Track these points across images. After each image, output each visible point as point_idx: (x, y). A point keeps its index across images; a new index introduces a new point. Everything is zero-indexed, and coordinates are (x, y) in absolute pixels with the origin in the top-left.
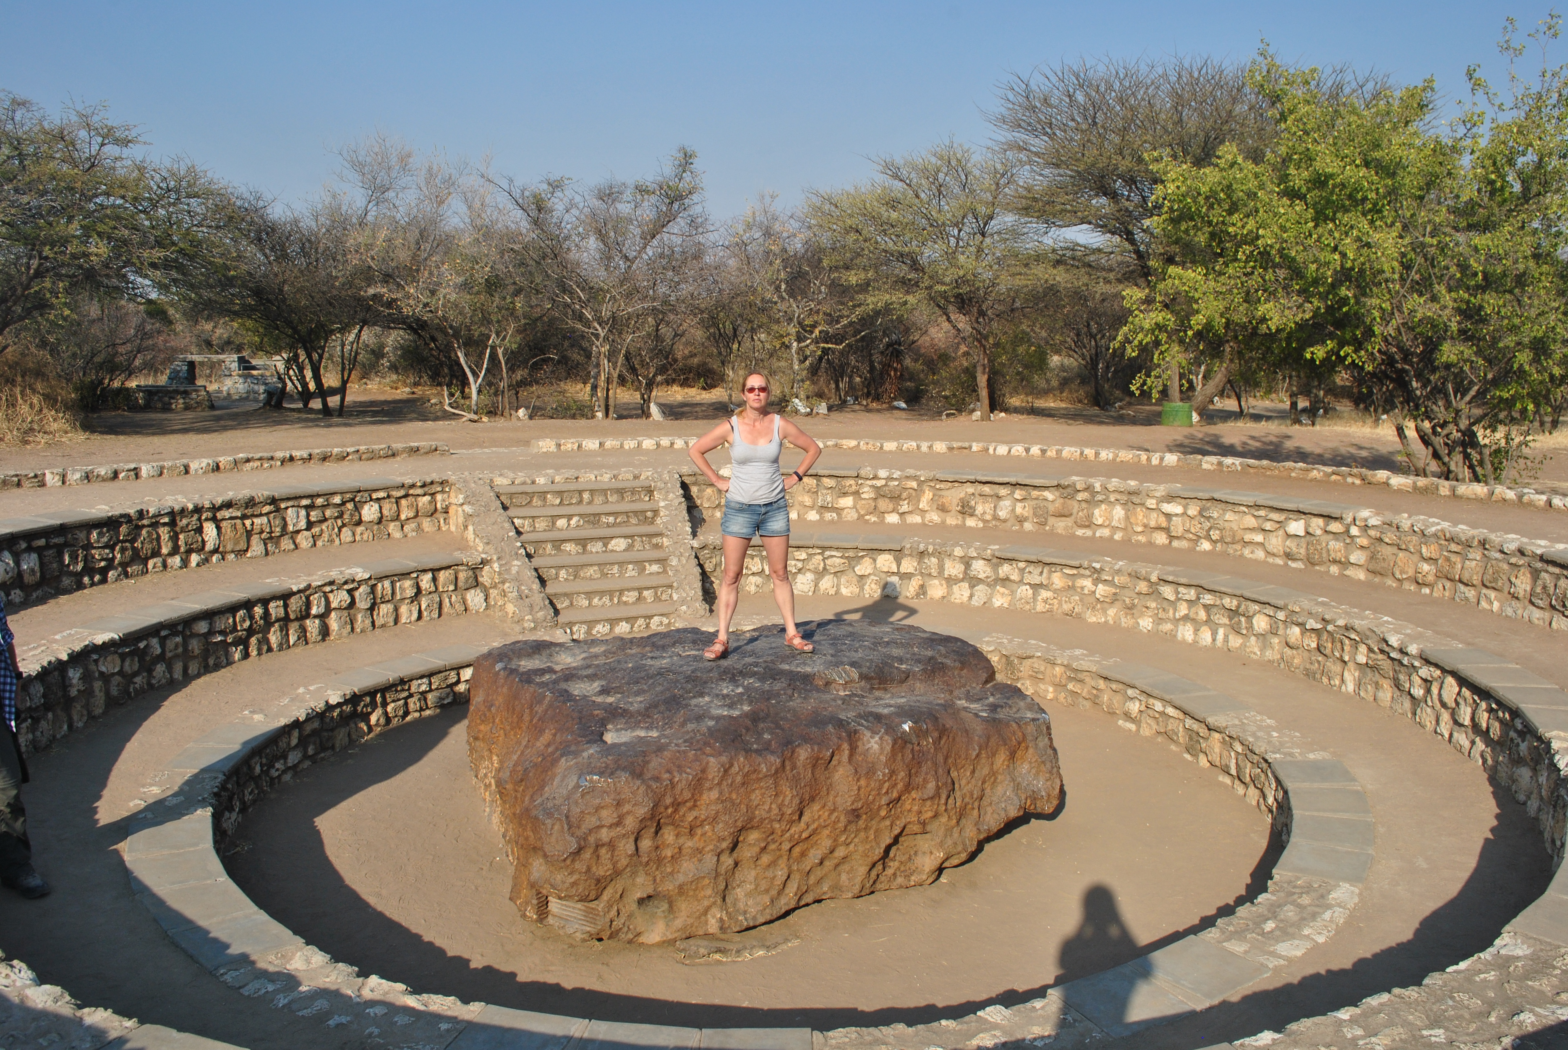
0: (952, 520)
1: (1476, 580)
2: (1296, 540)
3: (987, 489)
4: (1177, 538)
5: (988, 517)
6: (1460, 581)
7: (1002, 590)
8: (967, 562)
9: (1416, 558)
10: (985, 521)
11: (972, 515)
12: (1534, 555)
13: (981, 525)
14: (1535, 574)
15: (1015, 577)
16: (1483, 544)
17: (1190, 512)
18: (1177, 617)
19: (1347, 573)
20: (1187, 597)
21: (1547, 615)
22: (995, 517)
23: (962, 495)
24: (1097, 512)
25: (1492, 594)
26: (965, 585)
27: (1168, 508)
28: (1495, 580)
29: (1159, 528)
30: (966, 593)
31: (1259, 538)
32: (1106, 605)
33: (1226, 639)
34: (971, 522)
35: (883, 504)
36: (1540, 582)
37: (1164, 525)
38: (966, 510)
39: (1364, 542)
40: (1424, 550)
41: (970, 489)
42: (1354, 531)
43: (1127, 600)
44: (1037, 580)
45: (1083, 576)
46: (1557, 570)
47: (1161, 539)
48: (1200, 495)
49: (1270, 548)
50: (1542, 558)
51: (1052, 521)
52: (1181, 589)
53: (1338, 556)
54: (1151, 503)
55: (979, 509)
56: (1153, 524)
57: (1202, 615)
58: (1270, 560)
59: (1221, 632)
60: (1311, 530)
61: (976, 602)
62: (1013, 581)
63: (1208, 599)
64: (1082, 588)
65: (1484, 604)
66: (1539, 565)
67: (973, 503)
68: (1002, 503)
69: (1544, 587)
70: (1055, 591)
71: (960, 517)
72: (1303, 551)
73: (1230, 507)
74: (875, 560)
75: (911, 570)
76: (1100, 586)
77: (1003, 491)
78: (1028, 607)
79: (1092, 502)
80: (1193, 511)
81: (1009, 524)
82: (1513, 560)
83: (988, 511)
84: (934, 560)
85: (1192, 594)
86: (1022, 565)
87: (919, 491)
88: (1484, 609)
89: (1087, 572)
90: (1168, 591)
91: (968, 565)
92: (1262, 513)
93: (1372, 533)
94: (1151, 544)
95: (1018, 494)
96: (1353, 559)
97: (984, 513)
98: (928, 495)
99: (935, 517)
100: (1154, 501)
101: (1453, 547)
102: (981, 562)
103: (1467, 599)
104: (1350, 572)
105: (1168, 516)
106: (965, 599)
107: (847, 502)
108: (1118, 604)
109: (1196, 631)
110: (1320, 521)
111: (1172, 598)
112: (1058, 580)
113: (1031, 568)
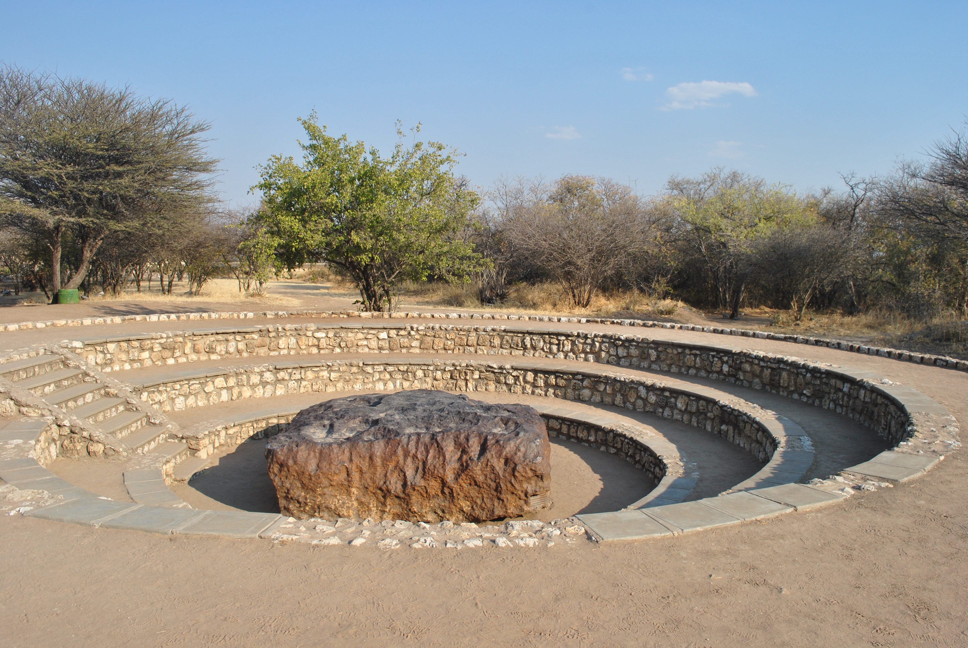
0: (204, 357)
1: (475, 343)
2: (384, 341)
3: (220, 337)
4: (323, 349)
5: (223, 353)
6: (467, 345)
7: (280, 386)
8: (261, 374)
9: (443, 340)
10: (221, 355)
11: (213, 353)
12: (500, 330)
13: (219, 358)
14: (502, 338)
15: (287, 377)
16: (476, 330)
17: (329, 336)
18: (374, 379)
19: (411, 351)
20: (379, 370)
21: (509, 351)
22: (227, 352)
23: (208, 342)
24: (280, 342)
25: (483, 348)
26: (261, 387)
27: (317, 335)
28: (484, 342)
29: (314, 345)
30: (262, 391)
31: (365, 343)
32: (335, 382)
33: (401, 384)
34: (214, 357)
35: (167, 353)
36: (505, 340)
37: (317, 343)
38: (211, 350)
39: (417, 337)
40: (448, 336)
41: (212, 338)
42: (413, 333)
43: (347, 378)
44: (298, 376)
45: (322, 370)
46: (512, 334)
47: (315, 350)
48: (335, 326)
49: (372, 347)
50: (504, 331)
51: (257, 349)
52: (376, 367)
53: (406, 345)
54: (309, 334)
55: (218, 349)
56: (310, 344)
57: (388, 376)
58: (372, 352)
59: (398, 382)
60: (391, 336)
61: (267, 395)
62: (286, 380)
63: (390, 369)
64: (323, 376)
65: (480, 352)
66: (503, 334)
67: (214, 346)
68: (230, 344)
69: (507, 341)
70: (309, 381)
71: (207, 354)
72: (387, 345)
73: (350, 330)
74: (213, 382)
75: (233, 384)
76: (332, 373)
77: (231, 337)
78: (295, 392)
79: (278, 337)
80: (331, 335)
81: (234, 355)
82: (491, 334)
83: (223, 349)
84: (245, 376)
85: (381, 368)
86: (289, 371)
87: (184, 344)
88: (480, 354)
89: (325, 368)
90: (369, 369)
91: (262, 376)
92: (366, 331)
93: (421, 333)
94: (309, 354)
95: (238, 338)
96: (413, 345)
97: (221, 350)
98: (189, 345)
99: (194, 357)
100: (311, 333)
101: (462, 333)
102: (269, 373)
103: (471, 351)
104: (412, 351)
105: (318, 339)
106: (261, 394)
107: (145, 355)
108: (342, 381)
109: (385, 384)
110: (395, 331)
111: (371, 371)
112: (310, 375)
113: (295, 371)
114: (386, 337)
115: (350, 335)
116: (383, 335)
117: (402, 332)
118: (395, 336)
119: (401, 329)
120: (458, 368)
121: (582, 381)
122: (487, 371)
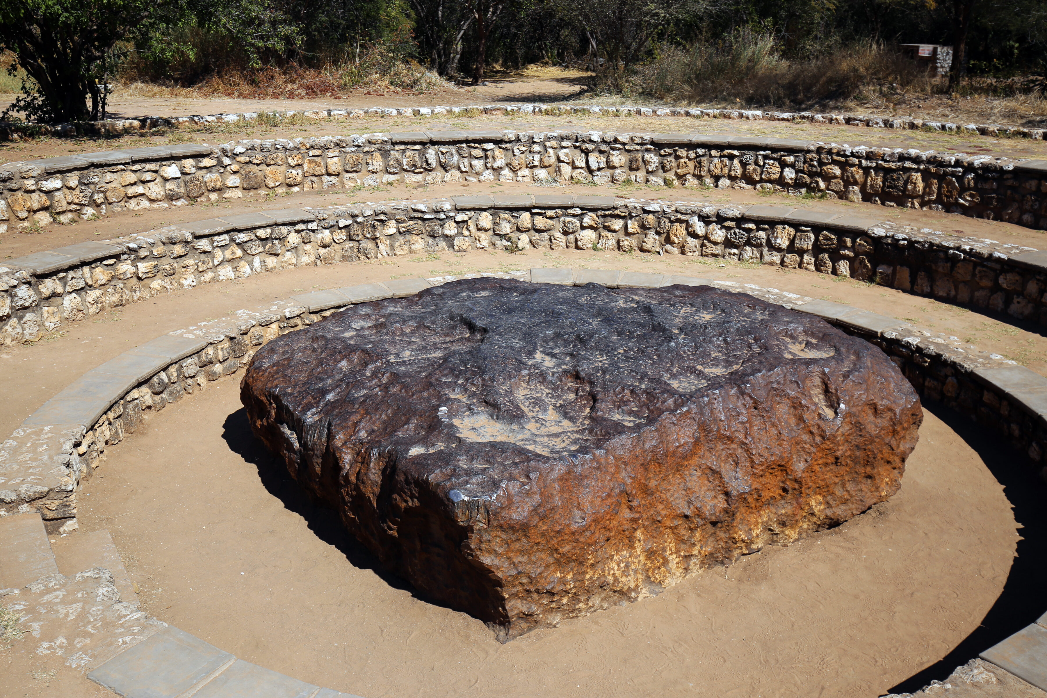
1: (339, 170)
2: (175, 183)
4: (61, 213)
9: (284, 168)
12: (381, 142)
14: (385, 154)
15: (59, 290)
16: (339, 144)
17: (70, 185)
18: (215, 264)
19: (226, 196)
20: (222, 244)
25: (355, 176)
27: (49, 184)
28: (355, 166)
29: (42, 209)
31: (140, 189)
33: (263, 265)
36: (391, 159)
37: (46, 204)
39: (235, 167)
40: (290, 160)
42: (225, 161)
43: (168, 267)
49: (153, 196)
53: (215, 185)
54: (31, 185)
58: (155, 205)
65: (348, 184)
66: (387, 148)
69: (395, 160)
73: (109, 169)
80: (73, 182)
82: (366, 149)
85: (226, 239)
90: (204, 244)
92: (139, 167)
96: (228, 184)
100: (32, 182)
101: (314, 153)
103: (333, 185)
104: (228, 194)
105: (48, 193)
109: (235, 269)
110: (191, 162)
111: (208, 248)
114: (179, 175)
115: (109, 177)
116: (172, 170)
117: (206, 162)
118: (193, 170)
119: (203, 156)
120: (359, 219)
121: (580, 217)
122: (411, 219)
